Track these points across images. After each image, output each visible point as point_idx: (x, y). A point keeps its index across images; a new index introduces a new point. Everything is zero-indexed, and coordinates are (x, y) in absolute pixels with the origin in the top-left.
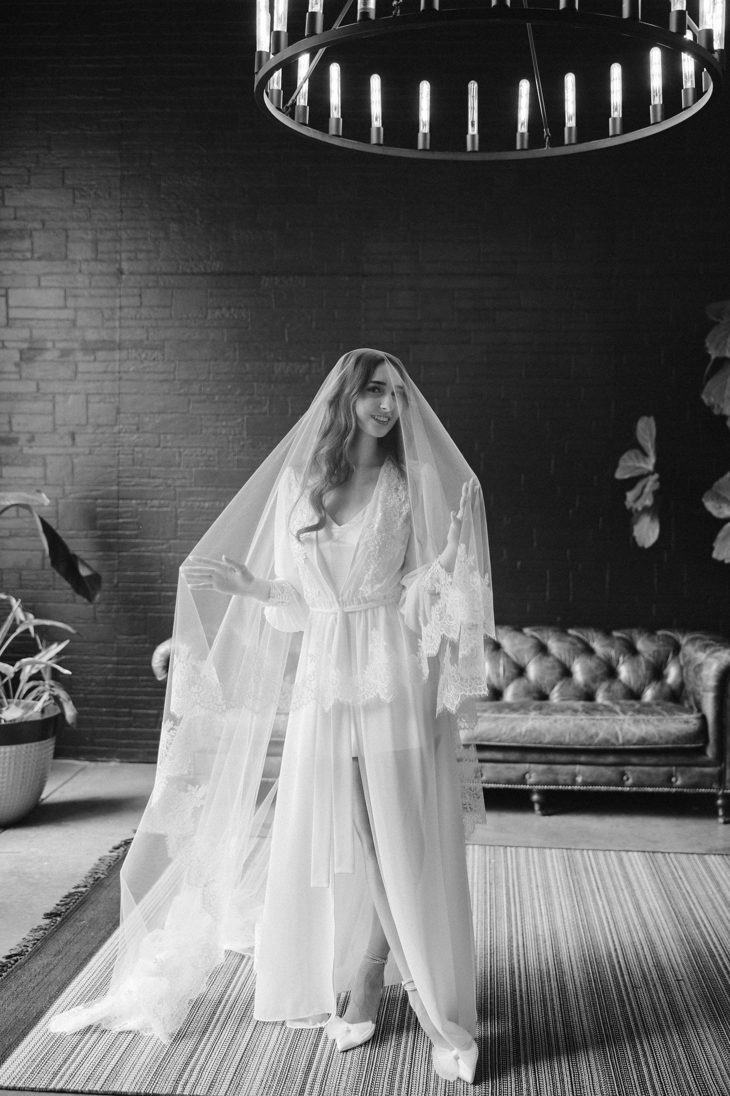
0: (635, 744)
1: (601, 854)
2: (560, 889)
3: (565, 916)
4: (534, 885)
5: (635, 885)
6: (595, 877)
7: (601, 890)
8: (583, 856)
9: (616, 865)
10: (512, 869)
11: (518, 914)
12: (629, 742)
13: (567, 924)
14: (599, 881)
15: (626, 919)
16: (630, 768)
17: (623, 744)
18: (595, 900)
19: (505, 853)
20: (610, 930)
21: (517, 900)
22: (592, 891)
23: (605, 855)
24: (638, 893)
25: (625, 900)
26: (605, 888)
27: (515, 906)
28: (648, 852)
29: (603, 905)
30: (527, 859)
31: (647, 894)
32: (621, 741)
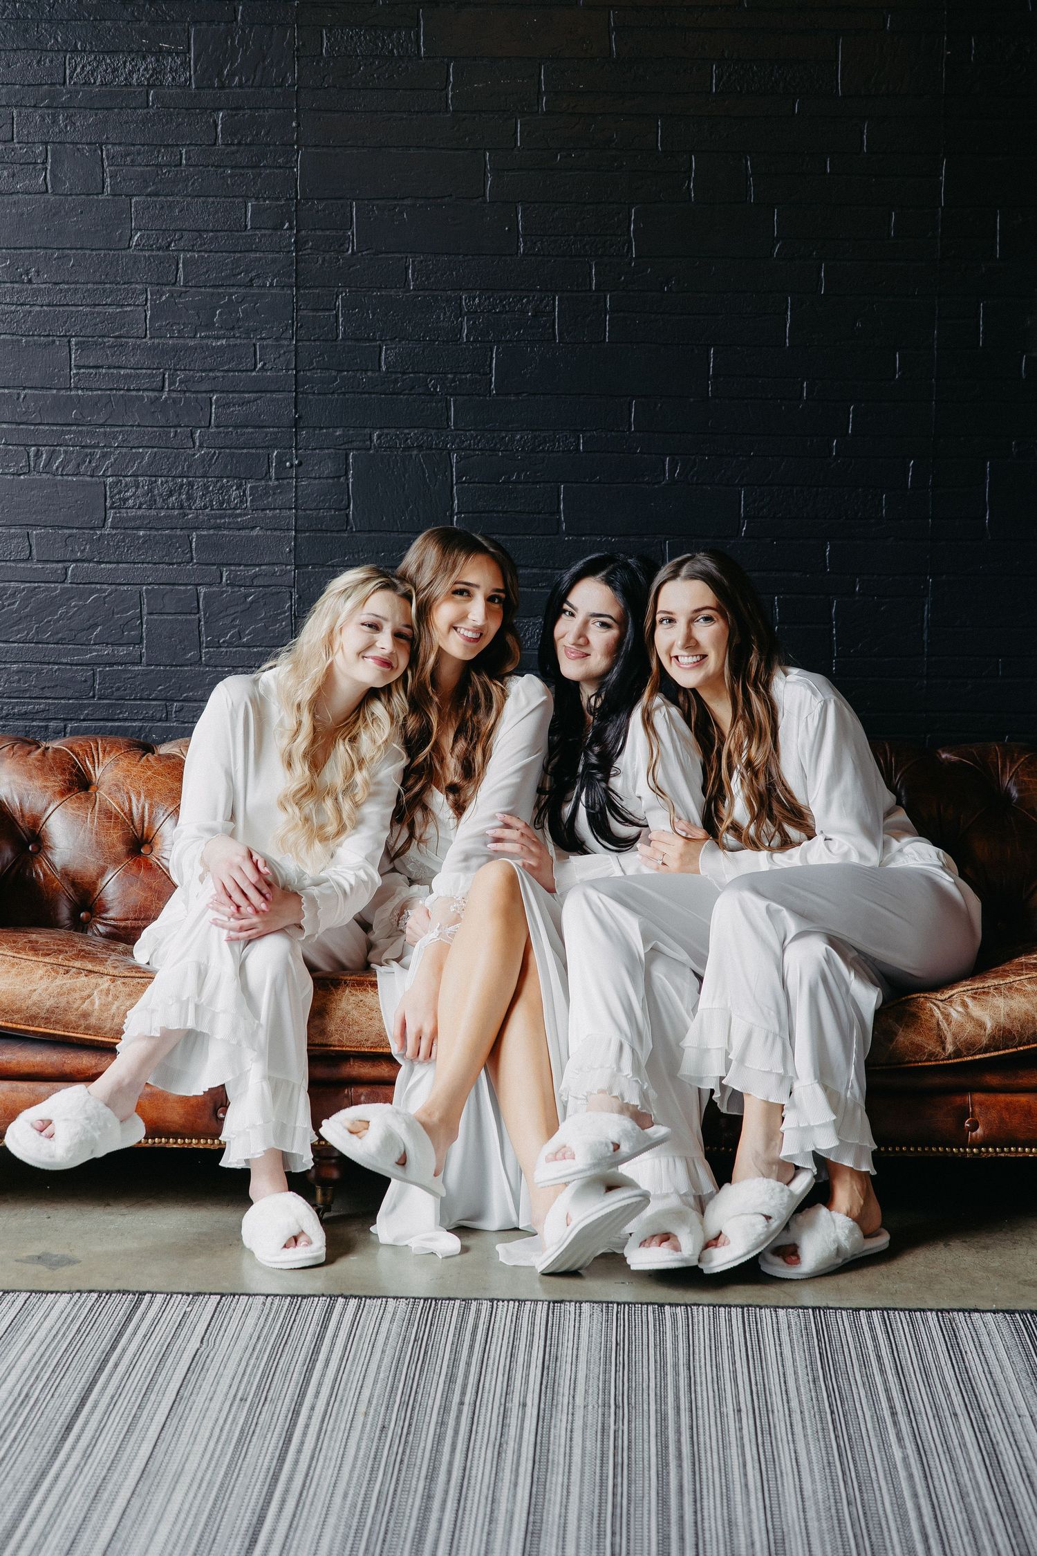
0: (986, 1050)
1: (900, 1321)
2: (797, 1417)
3: (808, 1492)
4: (729, 1409)
5: (987, 1401)
6: (885, 1382)
7: (902, 1419)
8: (856, 1327)
9: (941, 1348)
10: (676, 1365)
11: (687, 1486)
12: (970, 1046)
13: (811, 1514)
14: (896, 1394)
15: (963, 1496)
16: (978, 1097)
17: (957, 1053)
18: (884, 1444)
19: (660, 1322)
20: (923, 1528)
21: (686, 1449)
22: (879, 1420)
23: (912, 1323)
24: (995, 1424)
25: (963, 1445)
26: (910, 1412)
27: (680, 1466)
28: (1022, 1312)
29: (905, 1459)
30: (715, 1336)
31: (1017, 1427)
32: (950, 1048)
